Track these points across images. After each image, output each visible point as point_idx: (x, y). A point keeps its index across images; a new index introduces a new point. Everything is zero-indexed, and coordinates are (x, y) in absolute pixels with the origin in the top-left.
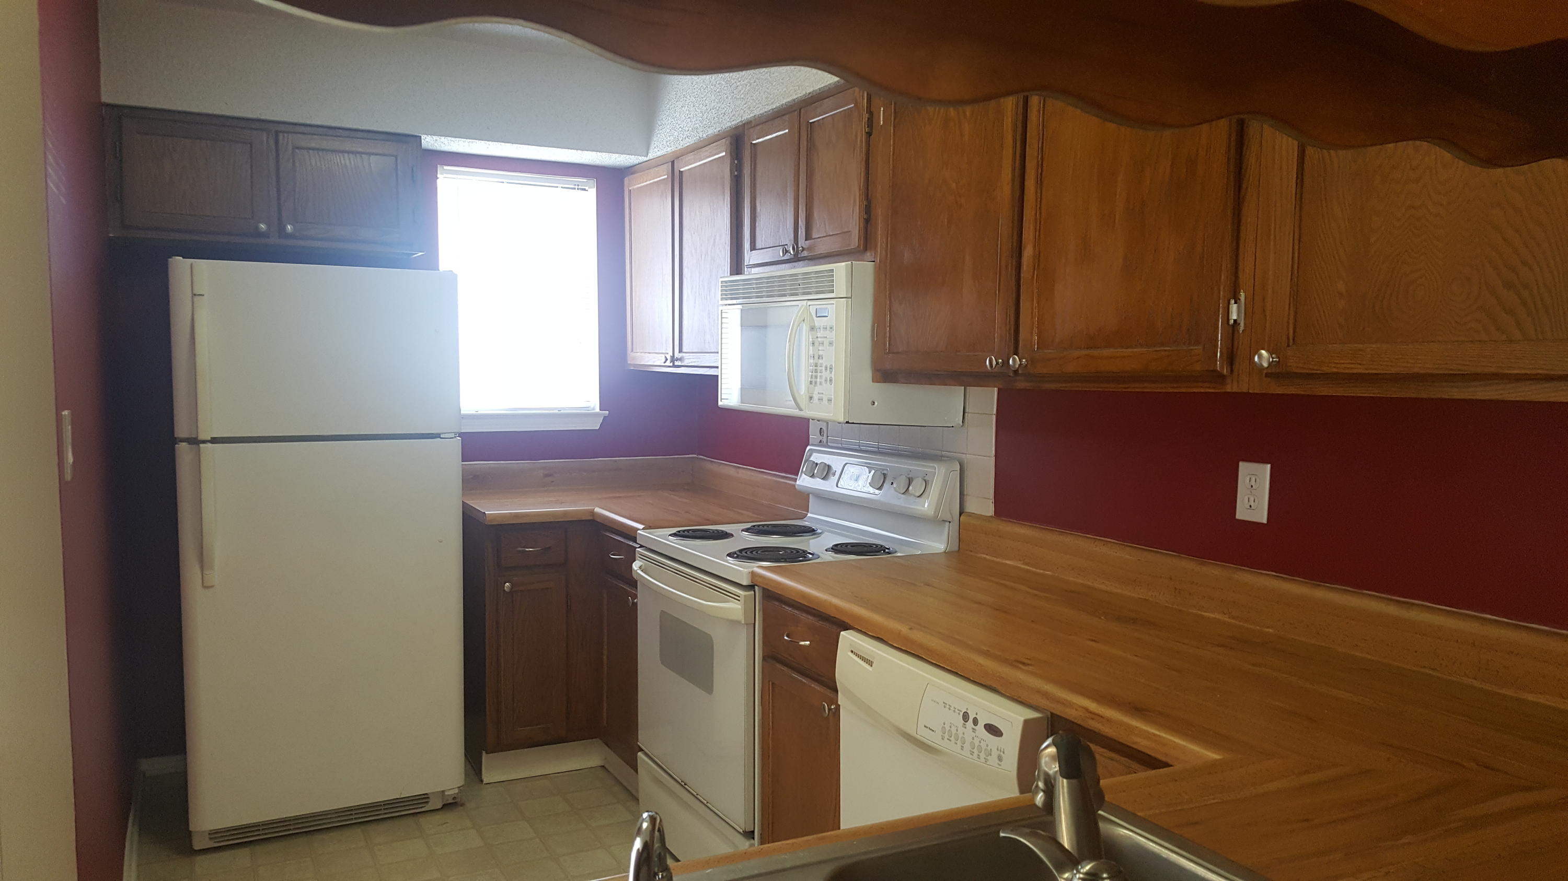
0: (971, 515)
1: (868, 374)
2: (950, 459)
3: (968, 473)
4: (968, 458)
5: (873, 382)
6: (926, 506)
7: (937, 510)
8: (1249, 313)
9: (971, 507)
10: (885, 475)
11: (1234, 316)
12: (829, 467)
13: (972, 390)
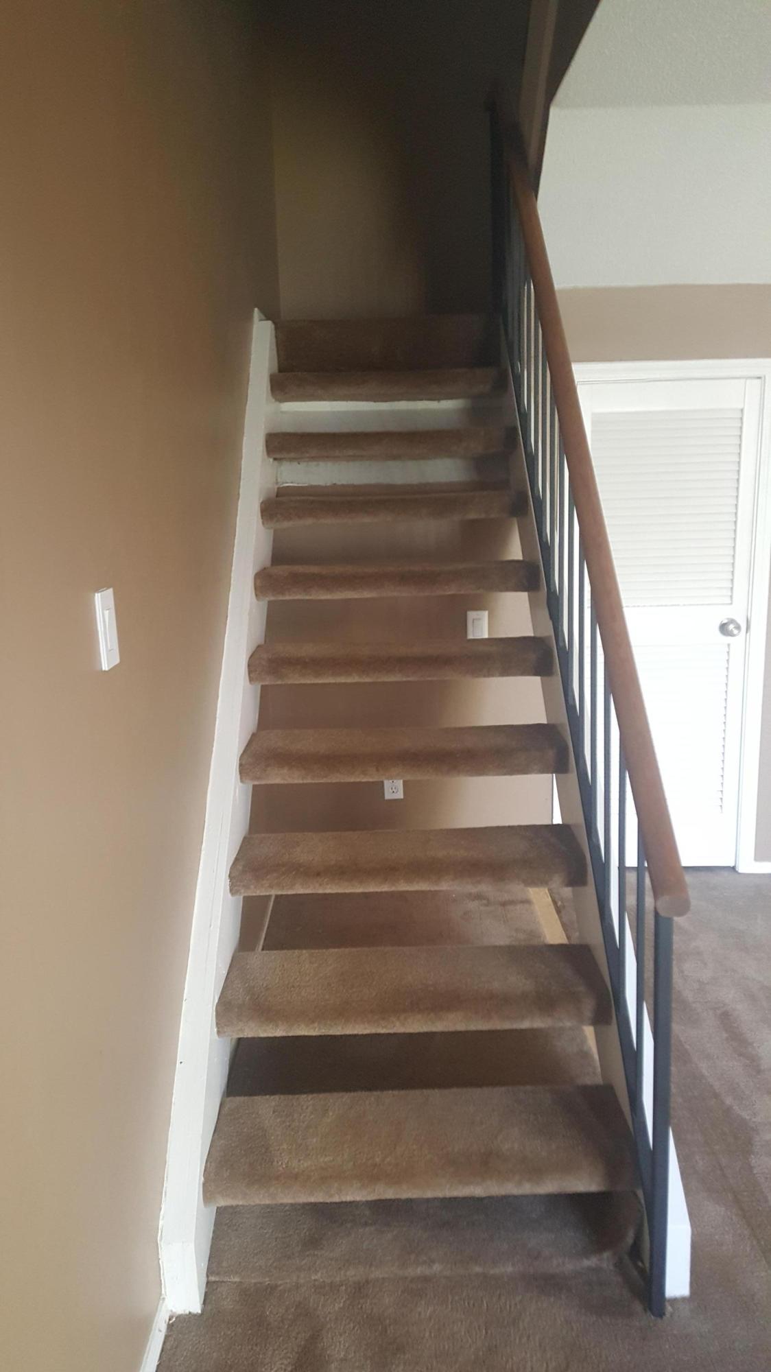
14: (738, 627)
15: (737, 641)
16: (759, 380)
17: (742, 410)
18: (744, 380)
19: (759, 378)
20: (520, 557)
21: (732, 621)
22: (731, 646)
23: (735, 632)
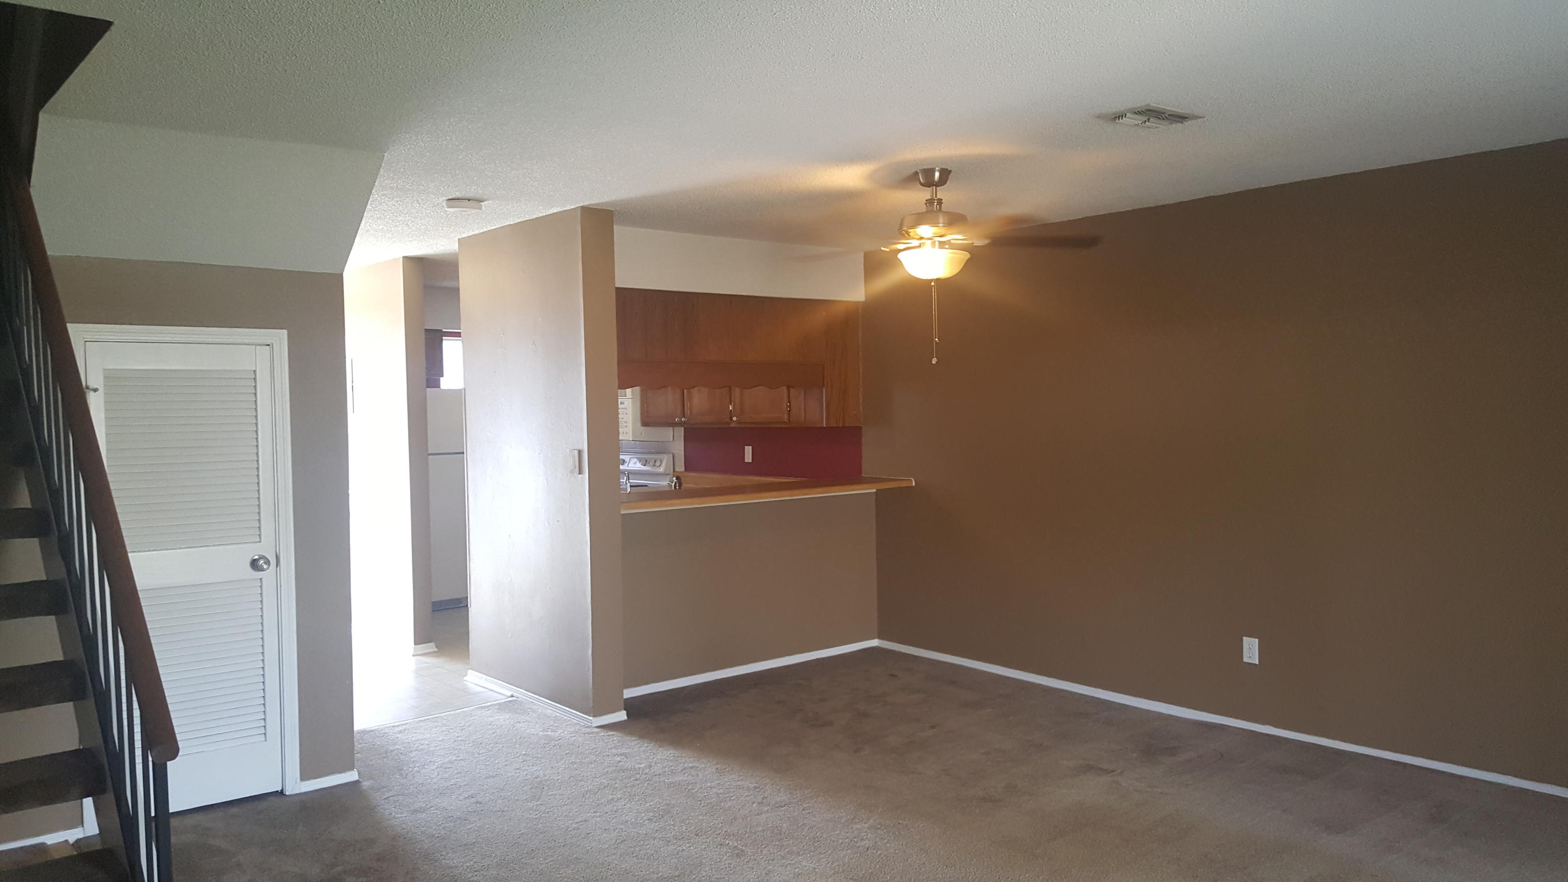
0: (676, 472)
1: (639, 424)
2: (668, 453)
3: (676, 458)
4: (675, 452)
5: (642, 426)
6: (661, 470)
7: (665, 470)
8: (734, 408)
9: (677, 469)
10: (646, 461)
11: (731, 408)
12: (624, 460)
13: (676, 428)
14: (268, 562)
15: (268, 575)
16: (268, 347)
17: (255, 371)
18: (254, 346)
19: (269, 345)
20: (29, 505)
21: (262, 557)
22: (264, 581)
23: (265, 567)
